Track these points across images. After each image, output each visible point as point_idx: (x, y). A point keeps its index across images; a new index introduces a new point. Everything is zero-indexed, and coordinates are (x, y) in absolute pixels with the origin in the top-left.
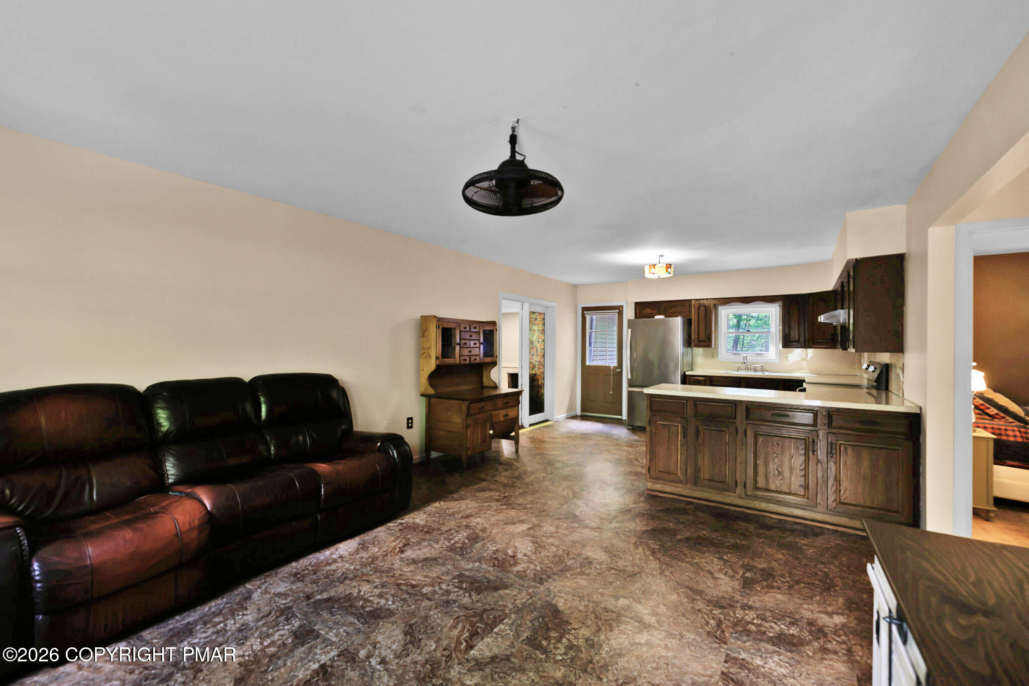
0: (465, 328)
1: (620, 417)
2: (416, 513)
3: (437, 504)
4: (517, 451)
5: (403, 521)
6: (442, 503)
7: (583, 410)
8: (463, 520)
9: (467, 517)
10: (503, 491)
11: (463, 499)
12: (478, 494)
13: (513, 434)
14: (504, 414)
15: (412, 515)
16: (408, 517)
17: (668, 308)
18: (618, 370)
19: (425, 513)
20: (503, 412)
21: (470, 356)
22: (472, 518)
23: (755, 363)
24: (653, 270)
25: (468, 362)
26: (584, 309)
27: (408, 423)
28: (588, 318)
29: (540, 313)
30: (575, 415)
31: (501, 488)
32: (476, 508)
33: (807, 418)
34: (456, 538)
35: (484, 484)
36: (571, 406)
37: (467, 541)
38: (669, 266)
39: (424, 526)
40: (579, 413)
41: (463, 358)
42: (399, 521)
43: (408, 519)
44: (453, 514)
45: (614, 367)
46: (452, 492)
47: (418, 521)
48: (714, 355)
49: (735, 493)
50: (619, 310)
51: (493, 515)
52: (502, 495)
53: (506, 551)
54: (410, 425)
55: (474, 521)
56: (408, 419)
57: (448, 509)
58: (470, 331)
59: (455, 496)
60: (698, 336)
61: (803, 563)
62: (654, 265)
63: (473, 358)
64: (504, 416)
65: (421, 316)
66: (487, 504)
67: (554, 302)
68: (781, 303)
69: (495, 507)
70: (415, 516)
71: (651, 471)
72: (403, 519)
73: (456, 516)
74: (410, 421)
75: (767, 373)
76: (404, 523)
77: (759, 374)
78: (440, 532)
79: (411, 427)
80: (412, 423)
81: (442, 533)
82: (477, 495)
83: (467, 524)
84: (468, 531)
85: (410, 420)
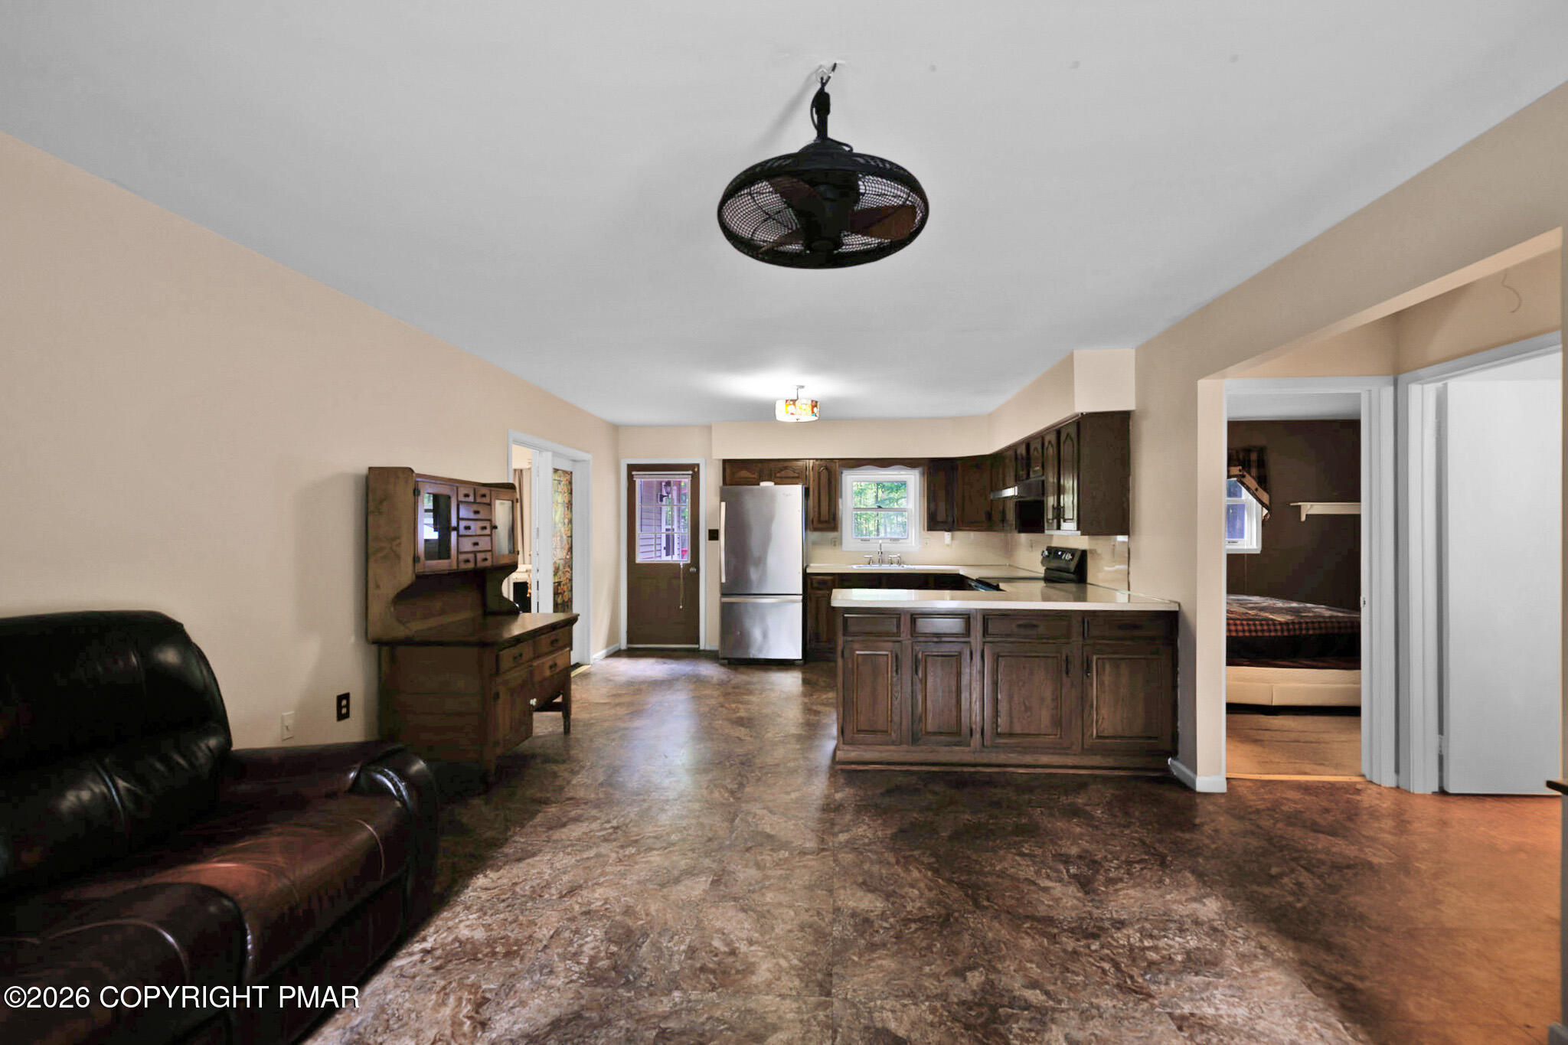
0: (467, 496)
1: (696, 646)
2: (445, 914)
3: (480, 881)
4: (567, 730)
5: (427, 945)
6: (491, 874)
7: (630, 641)
8: (568, 902)
9: (572, 891)
10: (604, 818)
11: (534, 855)
12: (557, 835)
13: (559, 700)
14: (550, 663)
15: (439, 923)
16: (432, 929)
17: (778, 470)
18: (692, 569)
19: (468, 908)
20: (548, 661)
21: (475, 553)
22: (584, 893)
23: (890, 553)
24: (791, 408)
25: (471, 566)
26: (632, 468)
27: (339, 707)
28: (638, 482)
29: (565, 472)
30: (617, 649)
31: (594, 812)
32: (573, 867)
33: (953, 625)
34: (586, 948)
35: (553, 810)
36: (612, 636)
37: (614, 948)
38: (814, 404)
39: (491, 943)
40: (624, 645)
41: (463, 557)
42: (417, 947)
43: (433, 936)
44: (536, 894)
45: (686, 565)
46: (497, 844)
47: (464, 933)
48: (837, 543)
49: (970, 746)
50: (693, 470)
51: (623, 875)
52: (608, 826)
53: (710, 945)
54: (344, 711)
55: (597, 896)
56: (340, 698)
57: (516, 884)
58: (475, 502)
59: (508, 850)
60: (819, 513)
61: (1108, 833)
62: (794, 401)
63: (480, 556)
64: (551, 667)
65: (370, 468)
66: (592, 853)
67: (588, 452)
68: (920, 469)
69: (614, 855)
70: (450, 923)
71: (847, 732)
72: (424, 939)
73: (547, 896)
74: (344, 702)
75: (913, 567)
76: (433, 949)
77: (895, 569)
78: (540, 946)
79: (347, 715)
80: (348, 706)
81: (546, 947)
82: (554, 837)
83: (584, 909)
84: (600, 924)
85: (343, 699)
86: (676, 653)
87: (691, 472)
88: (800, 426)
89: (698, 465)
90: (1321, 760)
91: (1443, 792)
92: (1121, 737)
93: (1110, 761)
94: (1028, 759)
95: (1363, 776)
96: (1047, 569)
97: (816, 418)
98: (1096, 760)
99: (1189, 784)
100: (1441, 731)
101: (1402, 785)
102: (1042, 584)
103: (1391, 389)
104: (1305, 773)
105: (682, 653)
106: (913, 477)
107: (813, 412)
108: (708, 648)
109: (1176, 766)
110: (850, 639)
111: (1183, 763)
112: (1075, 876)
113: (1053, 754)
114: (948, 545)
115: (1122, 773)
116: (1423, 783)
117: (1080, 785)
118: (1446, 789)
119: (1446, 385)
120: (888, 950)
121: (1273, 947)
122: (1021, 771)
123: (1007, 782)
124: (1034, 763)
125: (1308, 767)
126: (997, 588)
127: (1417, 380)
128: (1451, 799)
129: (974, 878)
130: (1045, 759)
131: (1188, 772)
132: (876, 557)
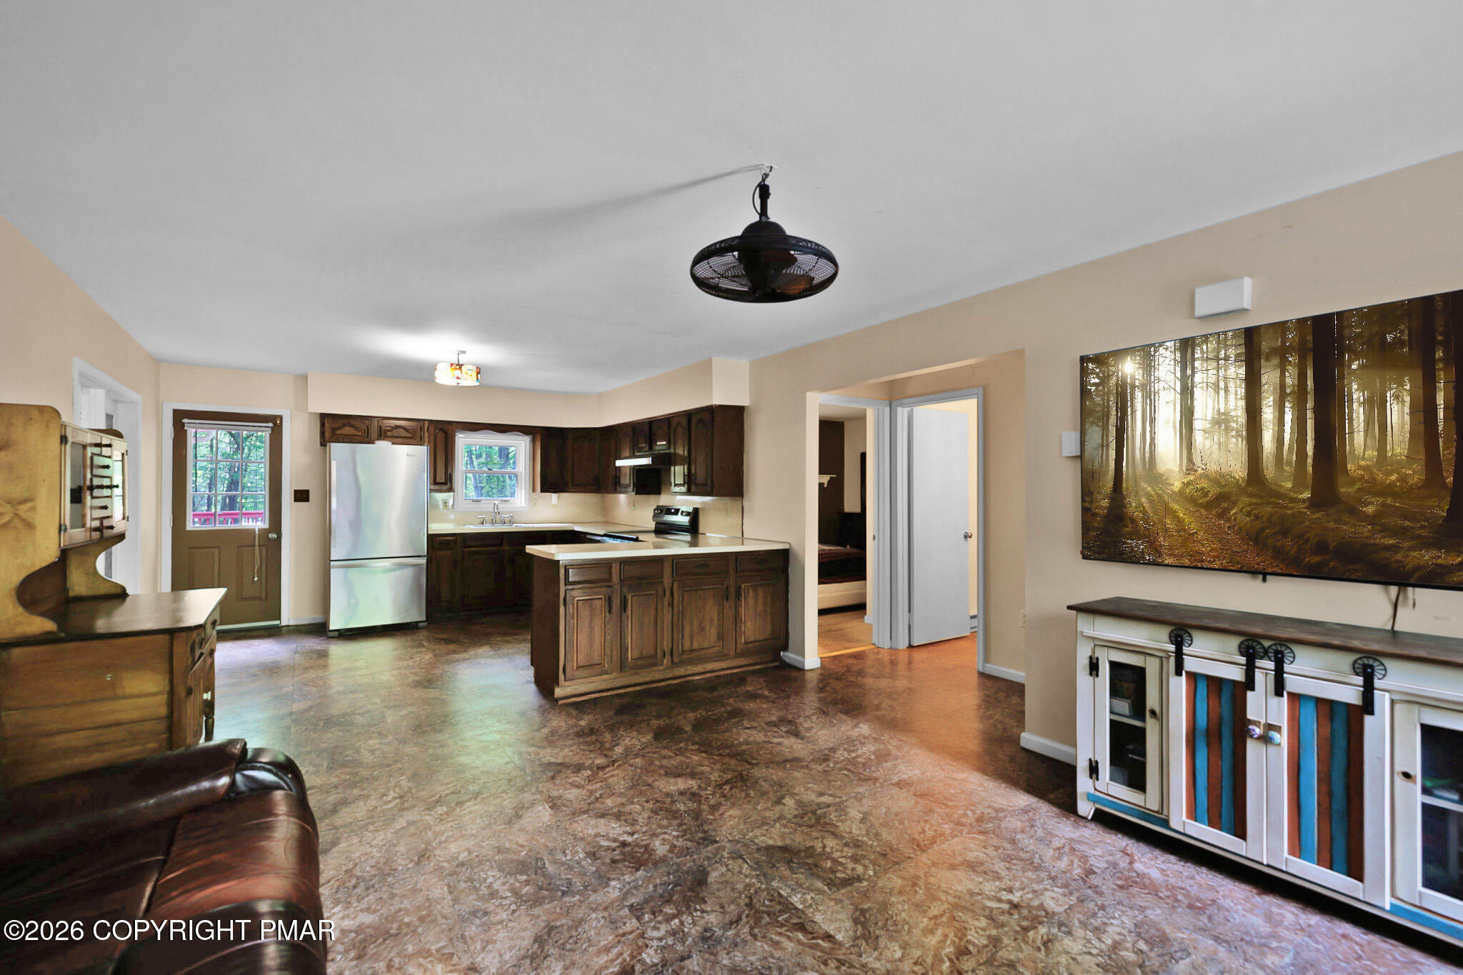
86: (249, 634)
87: (271, 425)
88: (459, 390)
89: (281, 418)
90: (850, 640)
91: (911, 646)
92: (758, 641)
93: (749, 661)
94: (699, 669)
95: (874, 644)
96: (657, 523)
97: (478, 384)
98: (742, 661)
99: (798, 666)
100: (910, 611)
101: (894, 646)
102: (653, 535)
103: (888, 409)
104: (848, 648)
105: (262, 633)
106: (523, 442)
107: (477, 379)
108: (292, 623)
109: (788, 656)
110: (571, 587)
111: (793, 653)
112: (786, 732)
113: (717, 661)
114: (554, 506)
115: (758, 667)
116: (903, 644)
117: (740, 679)
118: (912, 644)
119: (912, 411)
120: (725, 805)
121: (905, 739)
122: (697, 678)
123: (694, 687)
124: (703, 671)
125: (848, 645)
126: (637, 540)
127: (902, 405)
128: (915, 649)
129: (733, 749)
130: (710, 666)
131: (799, 658)
132: (488, 518)
